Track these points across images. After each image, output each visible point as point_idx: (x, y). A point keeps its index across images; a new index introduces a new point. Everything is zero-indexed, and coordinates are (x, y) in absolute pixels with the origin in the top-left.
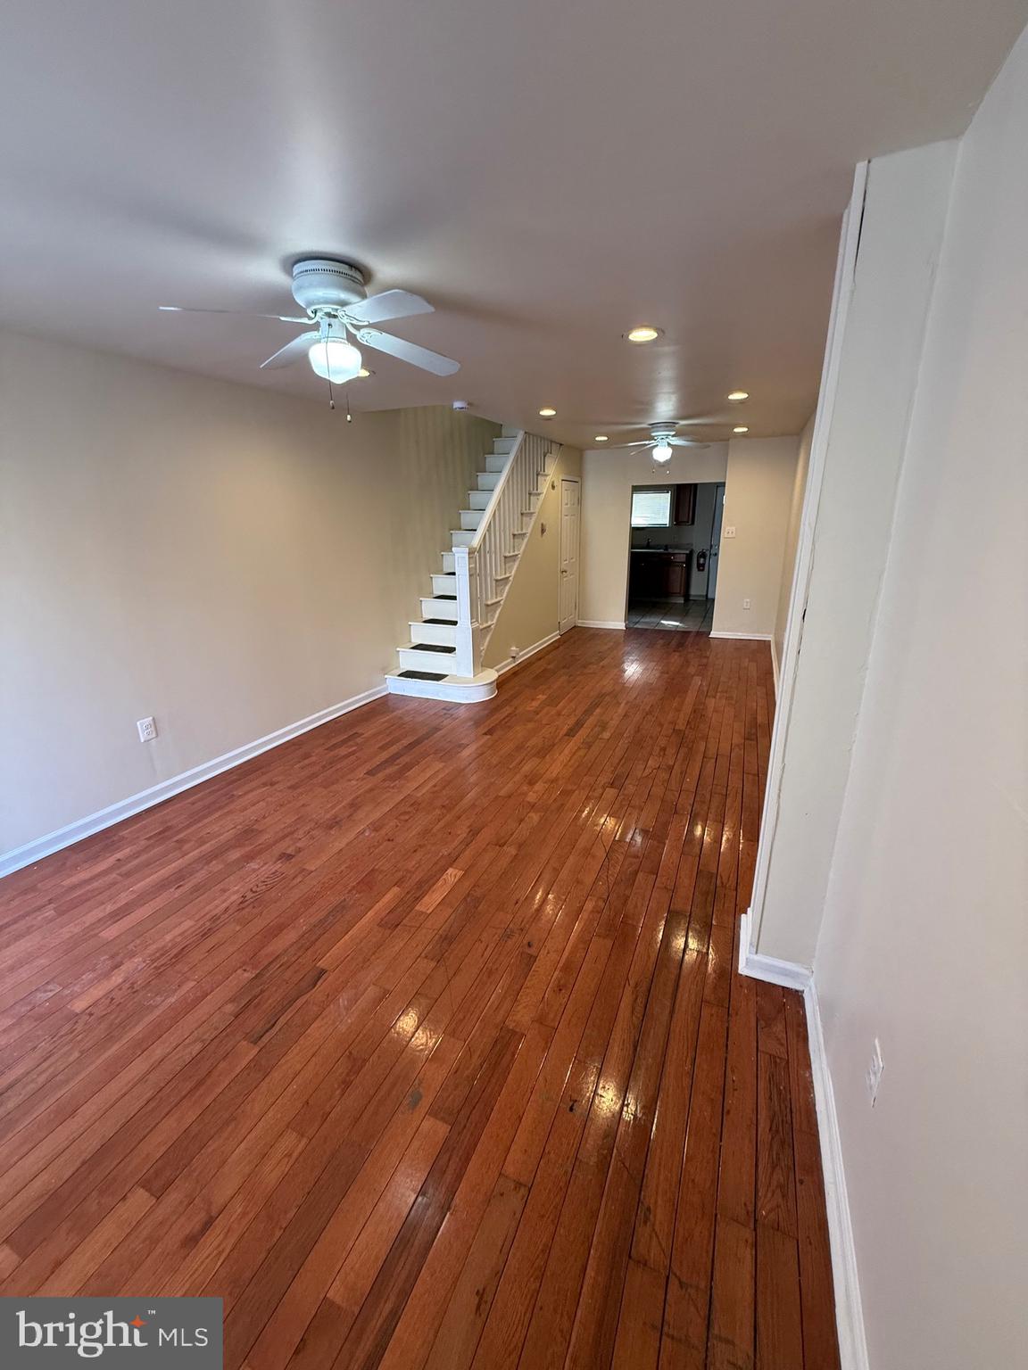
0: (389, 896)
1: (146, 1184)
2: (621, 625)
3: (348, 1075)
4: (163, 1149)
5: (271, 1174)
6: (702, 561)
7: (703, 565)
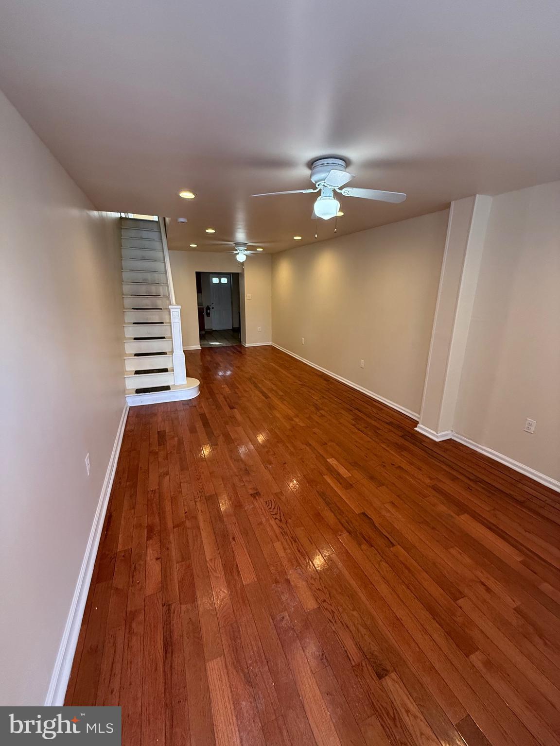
0: (329, 480)
1: (455, 599)
2: (198, 347)
3: (430, 527)
4: (440, 589)
5: (468, 561)
6: (208, 311)
7: (209, 313)
